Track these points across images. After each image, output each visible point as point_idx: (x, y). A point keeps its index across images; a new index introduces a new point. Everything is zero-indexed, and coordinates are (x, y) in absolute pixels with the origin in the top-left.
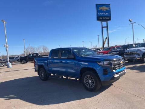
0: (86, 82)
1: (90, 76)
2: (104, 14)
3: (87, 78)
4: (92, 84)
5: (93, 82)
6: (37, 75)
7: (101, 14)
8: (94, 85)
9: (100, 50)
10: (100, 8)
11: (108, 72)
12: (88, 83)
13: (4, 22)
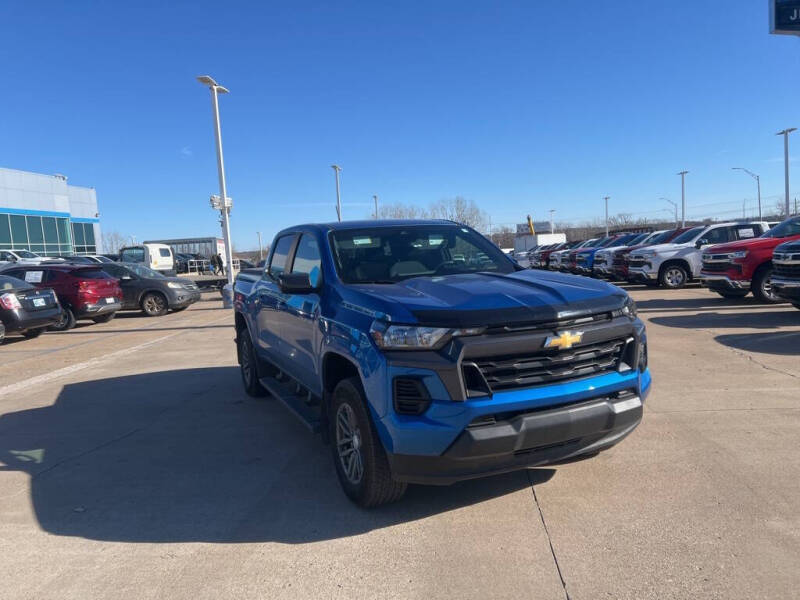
0: (346, 440)
3: (345, 422)
5: (362, 451)
8: (363, 470)
11: (430, 402)
12: (350, 450)
13: (215, 88)
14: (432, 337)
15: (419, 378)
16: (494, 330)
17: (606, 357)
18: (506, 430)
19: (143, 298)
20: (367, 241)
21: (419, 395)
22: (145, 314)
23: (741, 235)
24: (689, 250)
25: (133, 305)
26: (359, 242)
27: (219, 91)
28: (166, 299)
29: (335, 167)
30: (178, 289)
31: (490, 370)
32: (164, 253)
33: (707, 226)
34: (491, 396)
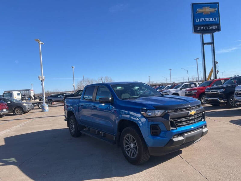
0: (127, 146)
1: (131, 136)
2: (207, 19)
3: (128, 140)
4: (135, 151)
5: (136, 148)
6: (67, 127)
7: (201, 20)
8: (137, 153)
9: (196, 86)
10: (199, 10)
11: (161, 131)
12: (129, 148)
13: (40, 43)
14: (159, 113)
15: (157, 125)
16: (176, 110)
17: (199, 117)
18: (181, 138)
19: (15, 109)
20: (120, 88)
21: (158, 130)
22: (15, 114)
23: (191, 86)
24: (179, 90)
25: (11, 112)
26: (118, 88)
27: (41, 44)
28: (23, 109)
29: (73, 67)
30: (27, 106)
31: (176, 121)
32: (18, 94)
33: (183, 84)
34: (177, 129)
